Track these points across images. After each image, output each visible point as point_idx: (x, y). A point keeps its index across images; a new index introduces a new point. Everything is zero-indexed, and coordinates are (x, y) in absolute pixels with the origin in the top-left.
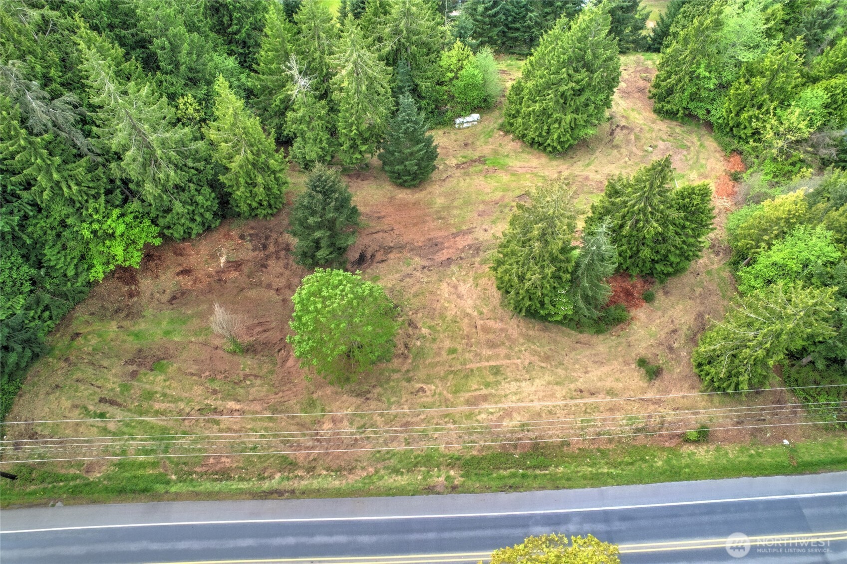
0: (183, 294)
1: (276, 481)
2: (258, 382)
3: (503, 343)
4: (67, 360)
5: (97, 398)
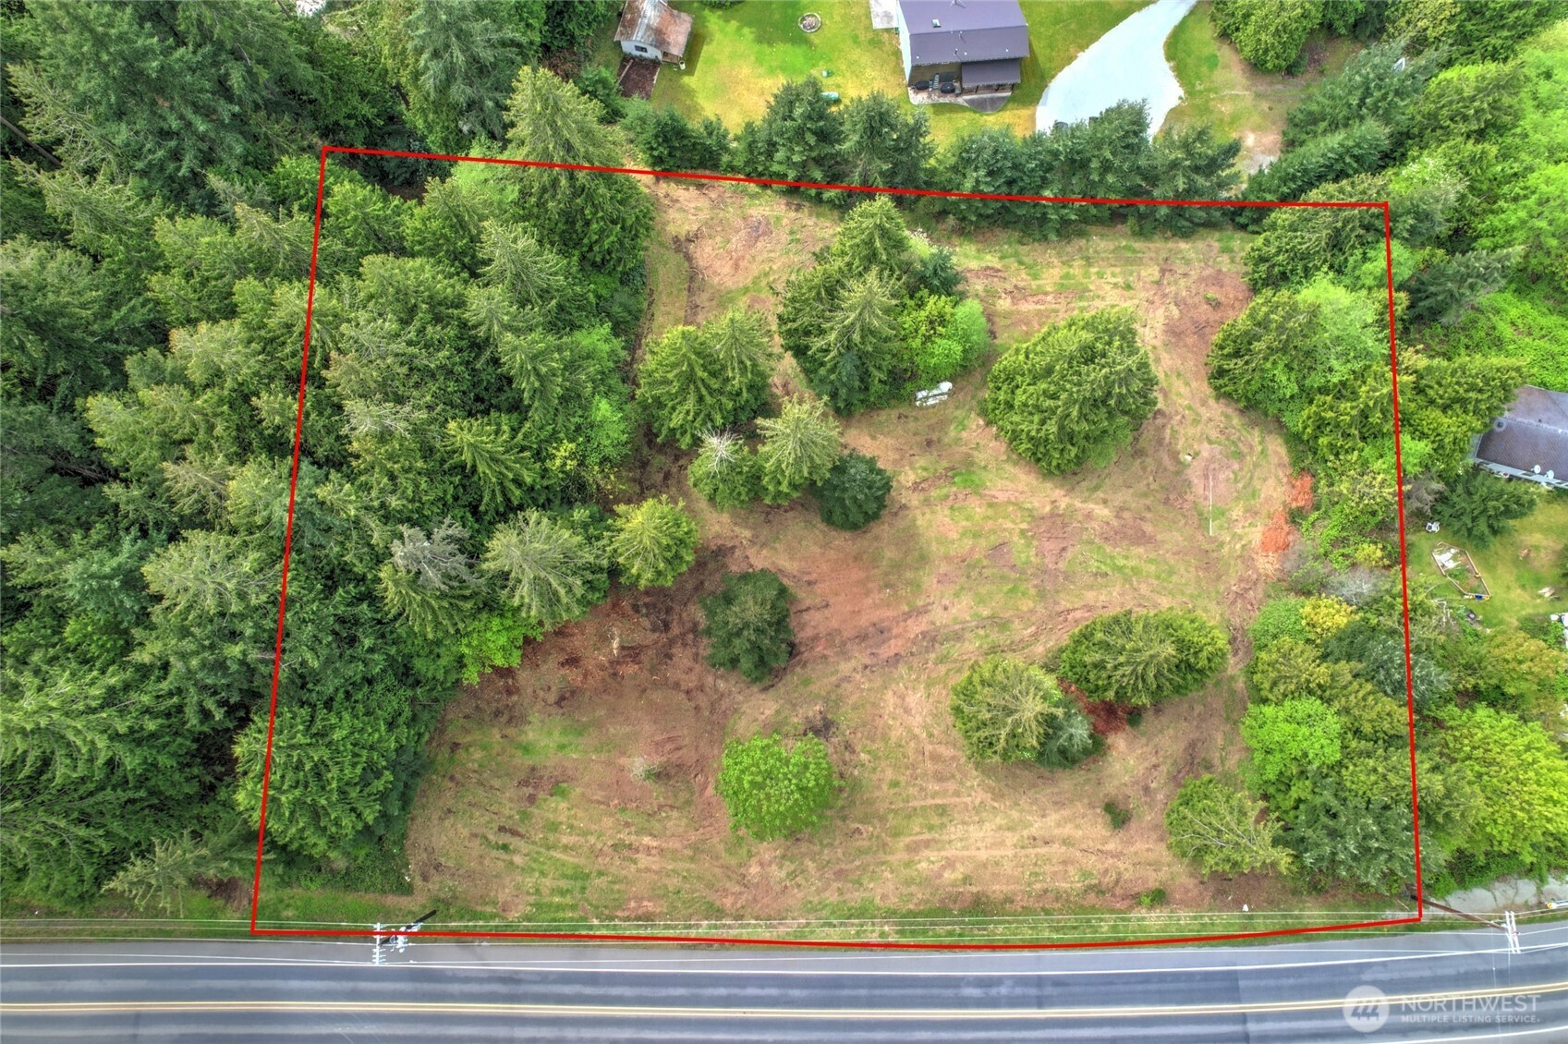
0: (573, 693)
1: (704, 929)
2: (675, 814)
3: (953, 776)
4: (452, 778)
5: (495, 826)
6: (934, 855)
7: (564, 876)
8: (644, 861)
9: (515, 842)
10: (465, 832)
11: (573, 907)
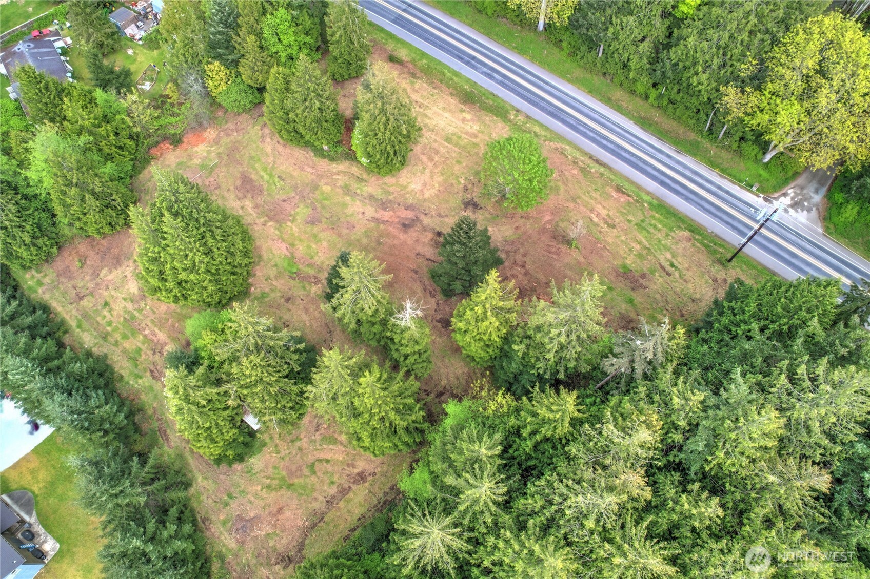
4: (682, 315)
5: (671, 278)
6: (468, 128)
7: (649, 232)
8: (604, 212)
9: (666, 265)
10: (690, 286)
11: (653, 217)
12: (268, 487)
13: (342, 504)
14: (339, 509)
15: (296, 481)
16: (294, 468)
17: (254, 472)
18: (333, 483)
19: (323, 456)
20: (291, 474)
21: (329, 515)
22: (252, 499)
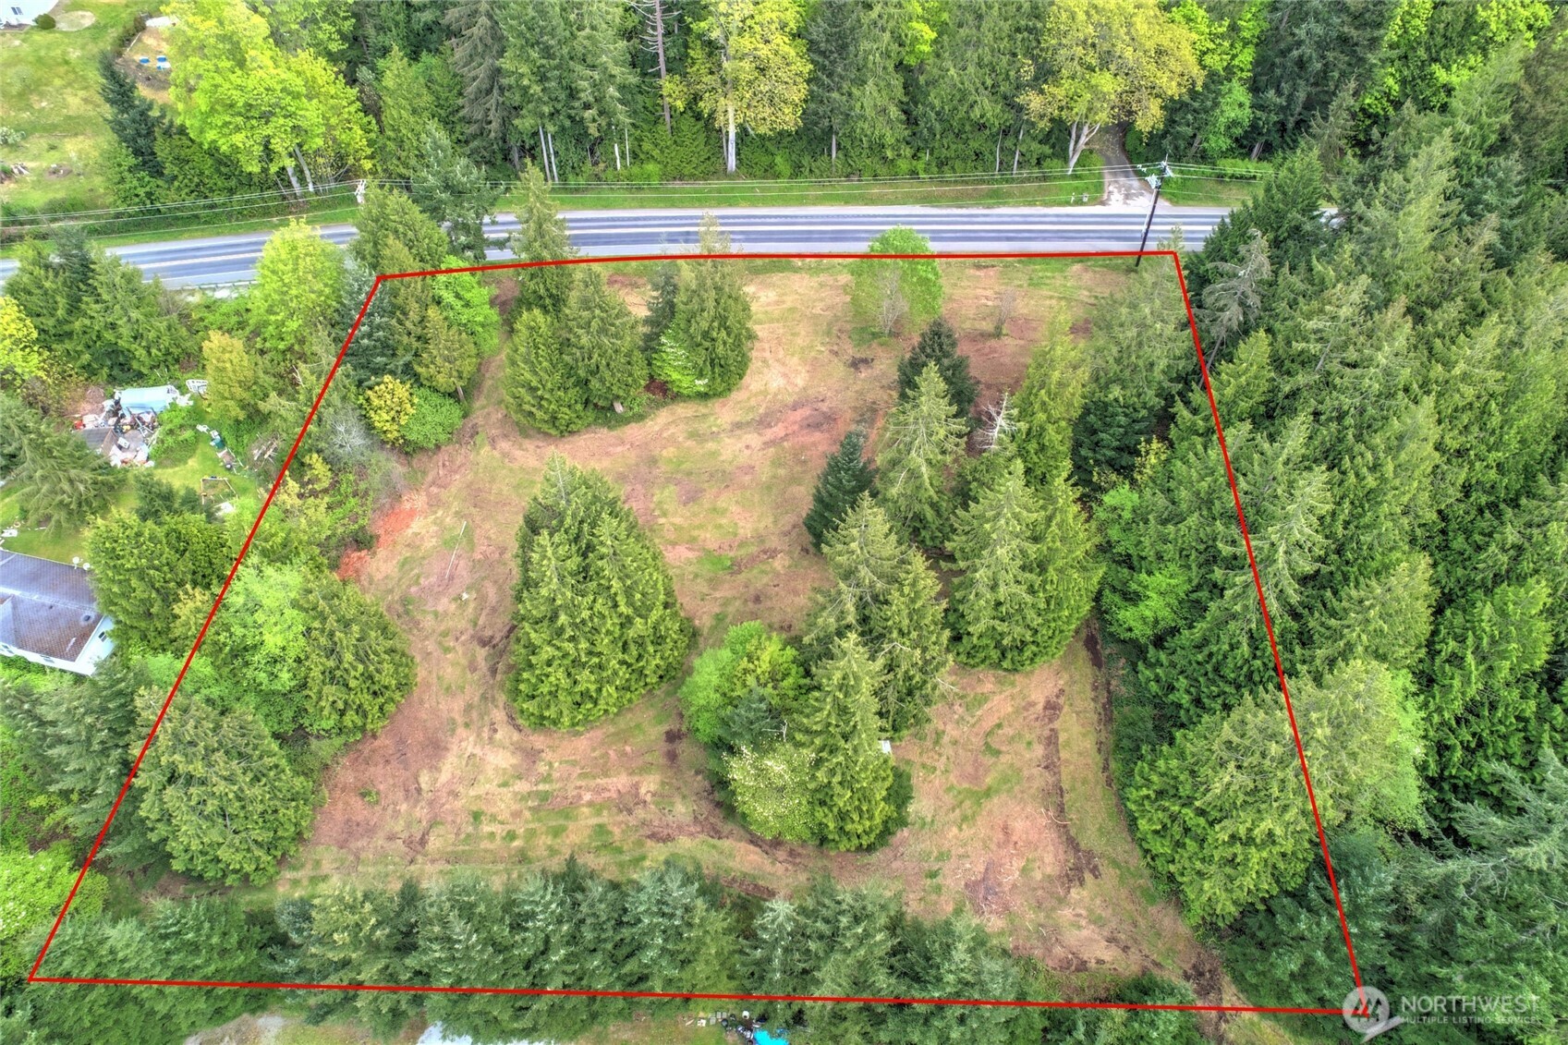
7: (1047, 285)
8: (989, 293)
9: (1092, 301)
11: (1035, 270)
12: (965, 819)
13: (1064, 754)
14: (1067, 761)
15: (989, 780)
16: (970, 769)
17: (929, 820)
18: (1029, 743)
19: (988, 724)
20: (975, 778)
21: (1064, 777)
22: (961, 851)
